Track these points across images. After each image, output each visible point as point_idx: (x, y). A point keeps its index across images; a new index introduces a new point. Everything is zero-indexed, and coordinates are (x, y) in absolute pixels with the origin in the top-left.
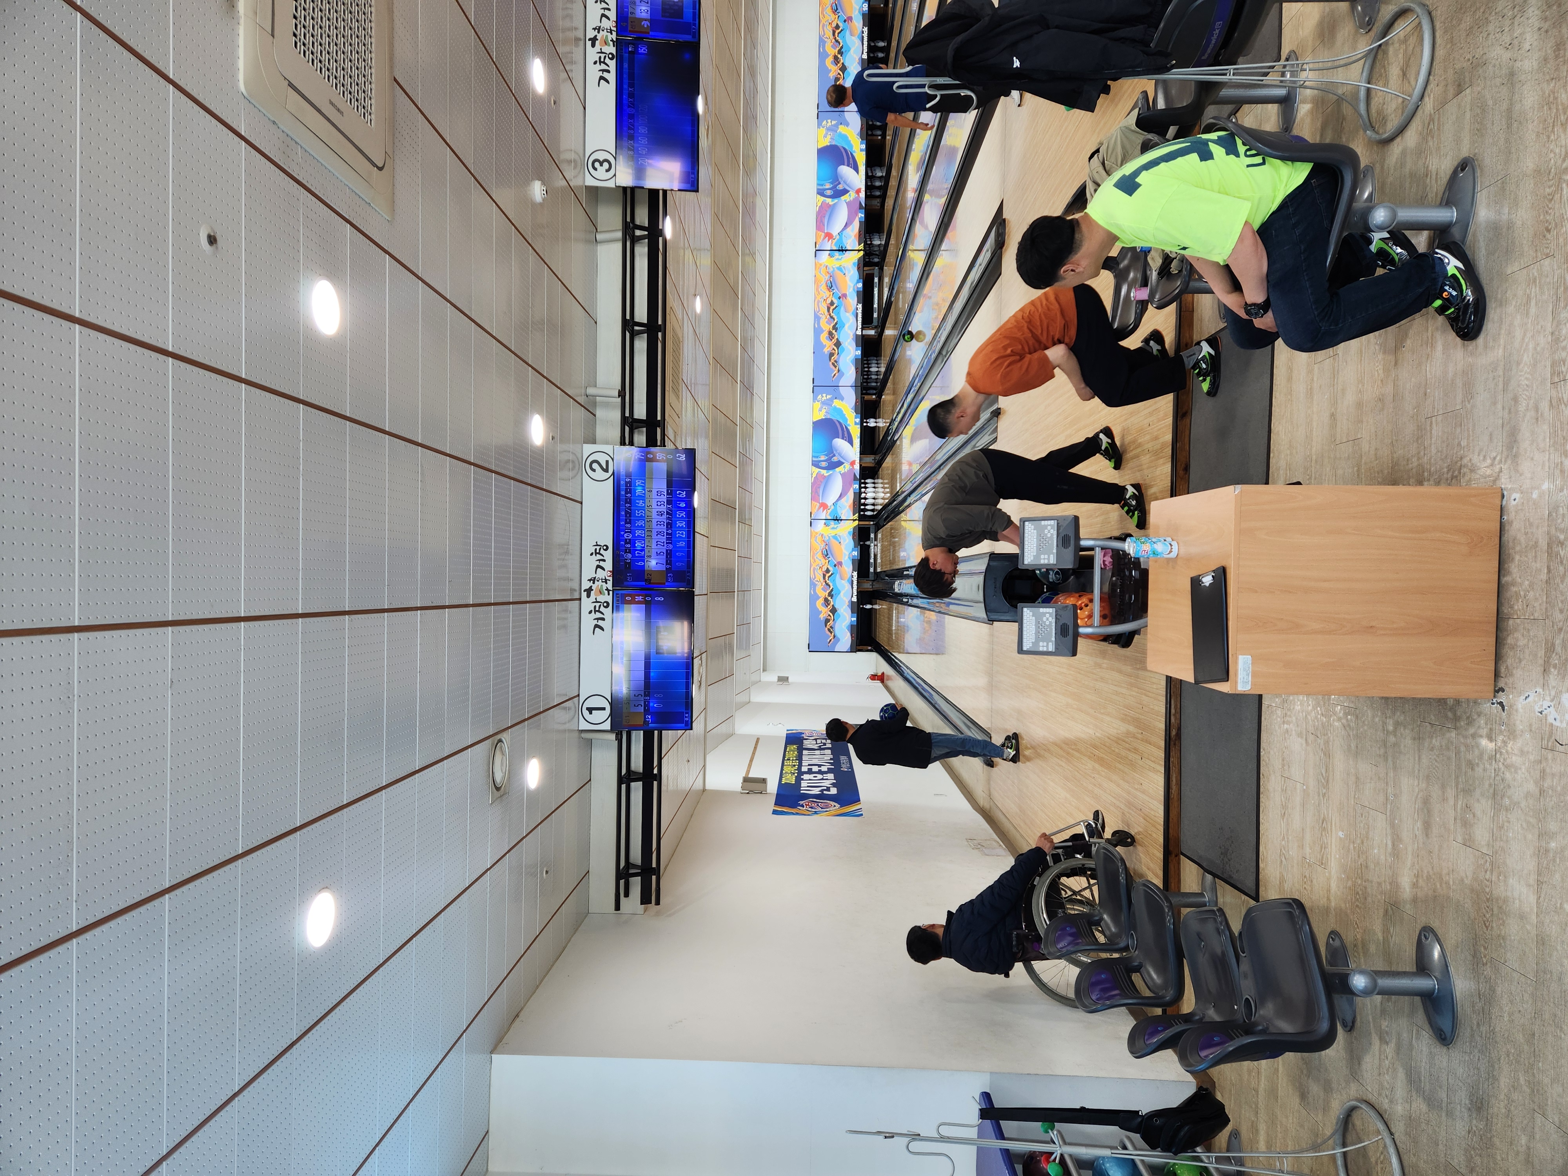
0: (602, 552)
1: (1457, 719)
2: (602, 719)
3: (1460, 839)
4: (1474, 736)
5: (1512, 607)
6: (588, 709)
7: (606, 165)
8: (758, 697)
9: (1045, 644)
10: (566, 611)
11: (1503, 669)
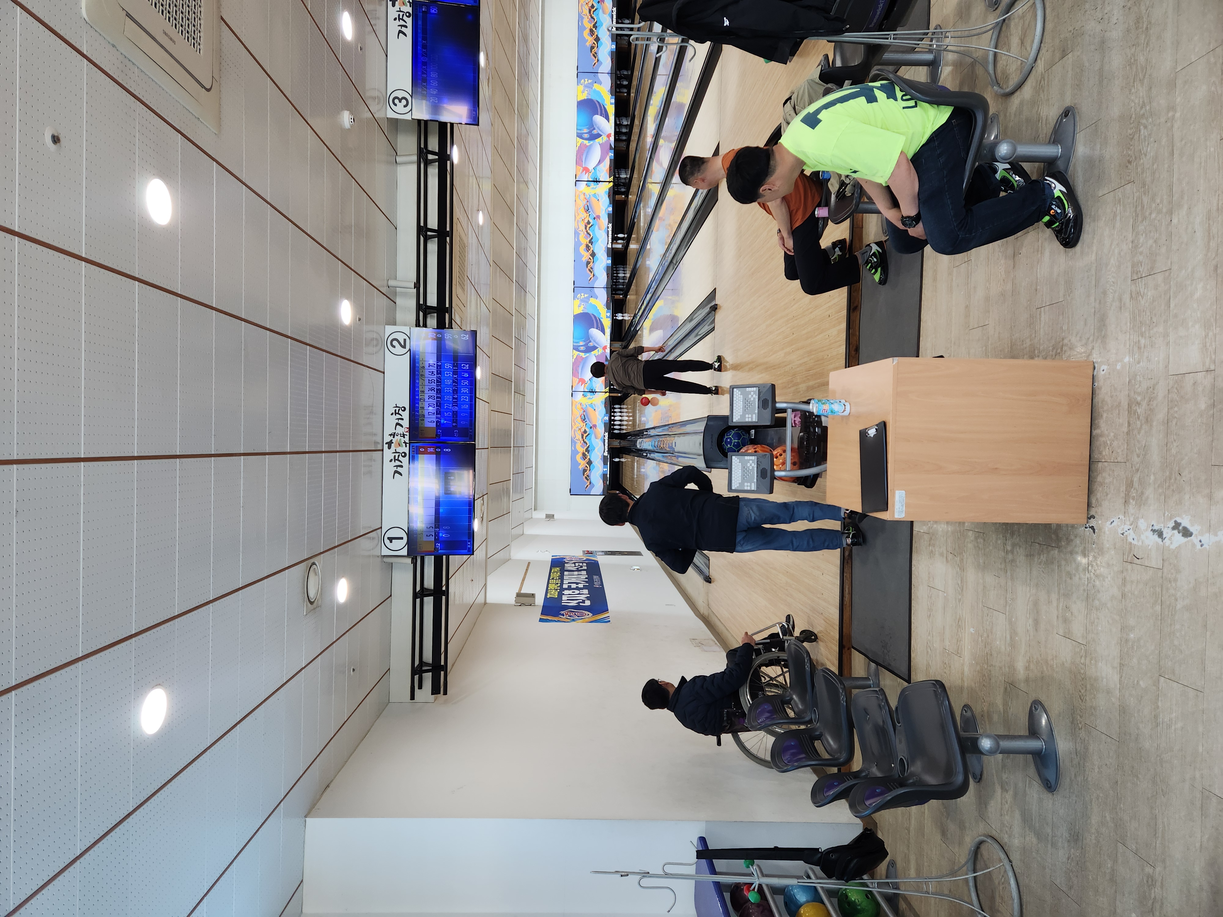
0: (401, 412)
1: (1058, 539)
2: (400, 546)
3: (1061, 632)
4: (1071, 553)
5: (1100, 453)
6: (388, 538)
7: (404, 102)
8: (529, 530)
9: (749, 484)
10: (371, 460)
11: (1093, 501)
